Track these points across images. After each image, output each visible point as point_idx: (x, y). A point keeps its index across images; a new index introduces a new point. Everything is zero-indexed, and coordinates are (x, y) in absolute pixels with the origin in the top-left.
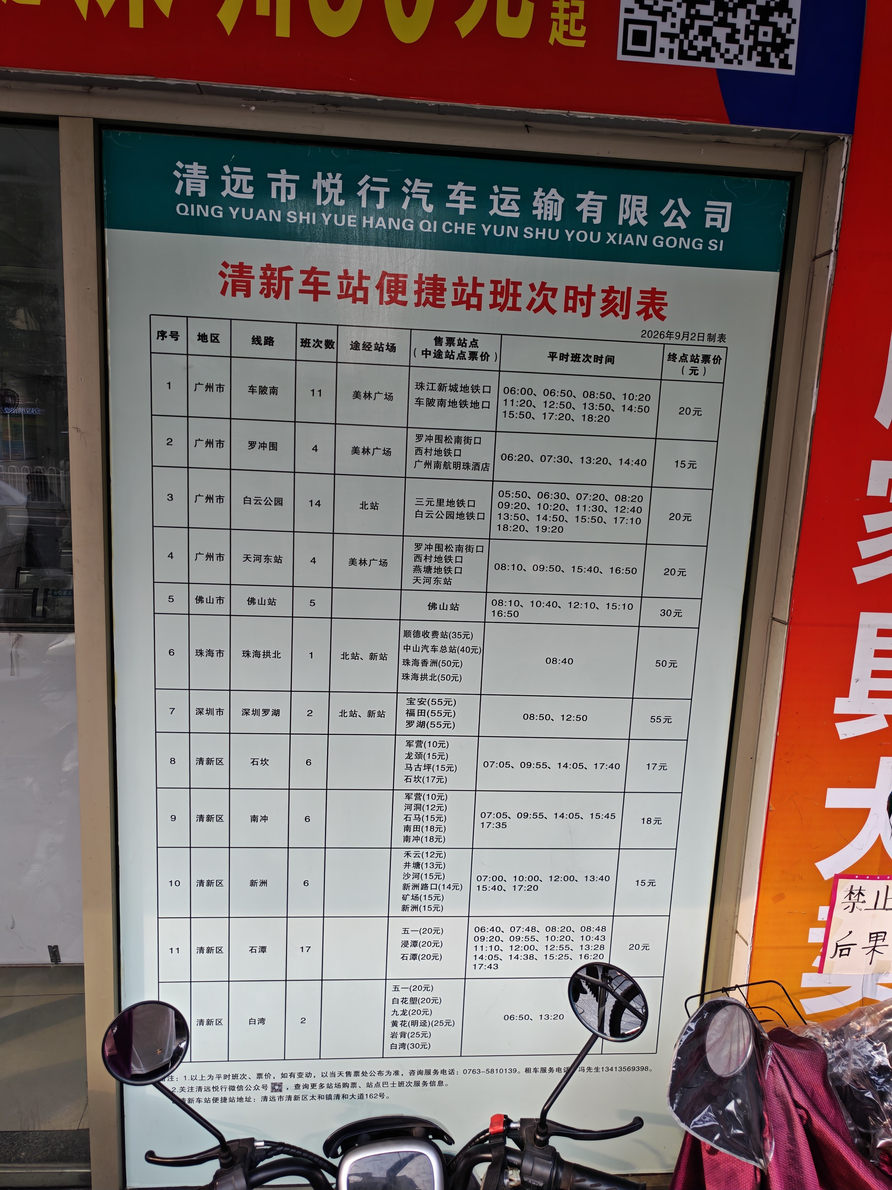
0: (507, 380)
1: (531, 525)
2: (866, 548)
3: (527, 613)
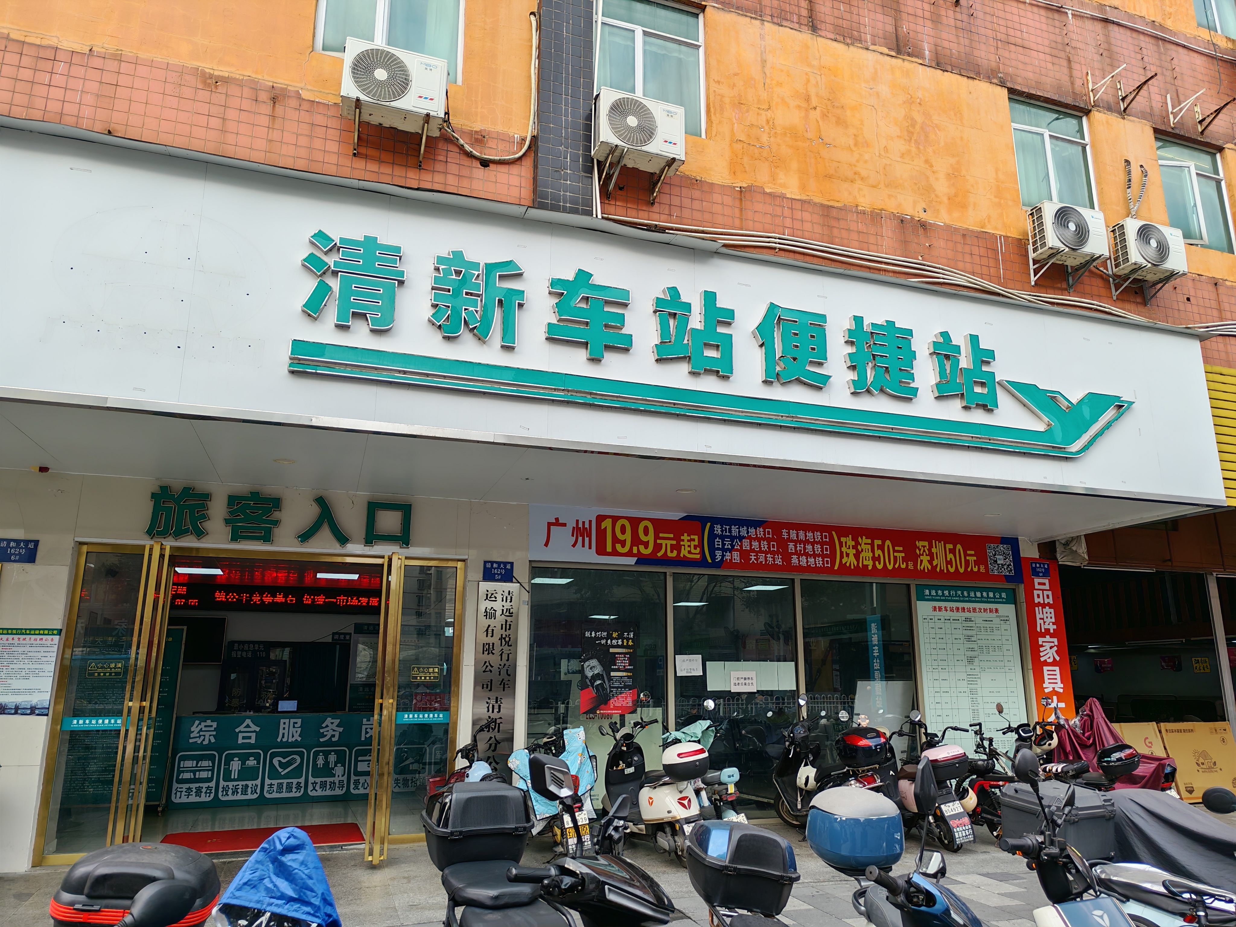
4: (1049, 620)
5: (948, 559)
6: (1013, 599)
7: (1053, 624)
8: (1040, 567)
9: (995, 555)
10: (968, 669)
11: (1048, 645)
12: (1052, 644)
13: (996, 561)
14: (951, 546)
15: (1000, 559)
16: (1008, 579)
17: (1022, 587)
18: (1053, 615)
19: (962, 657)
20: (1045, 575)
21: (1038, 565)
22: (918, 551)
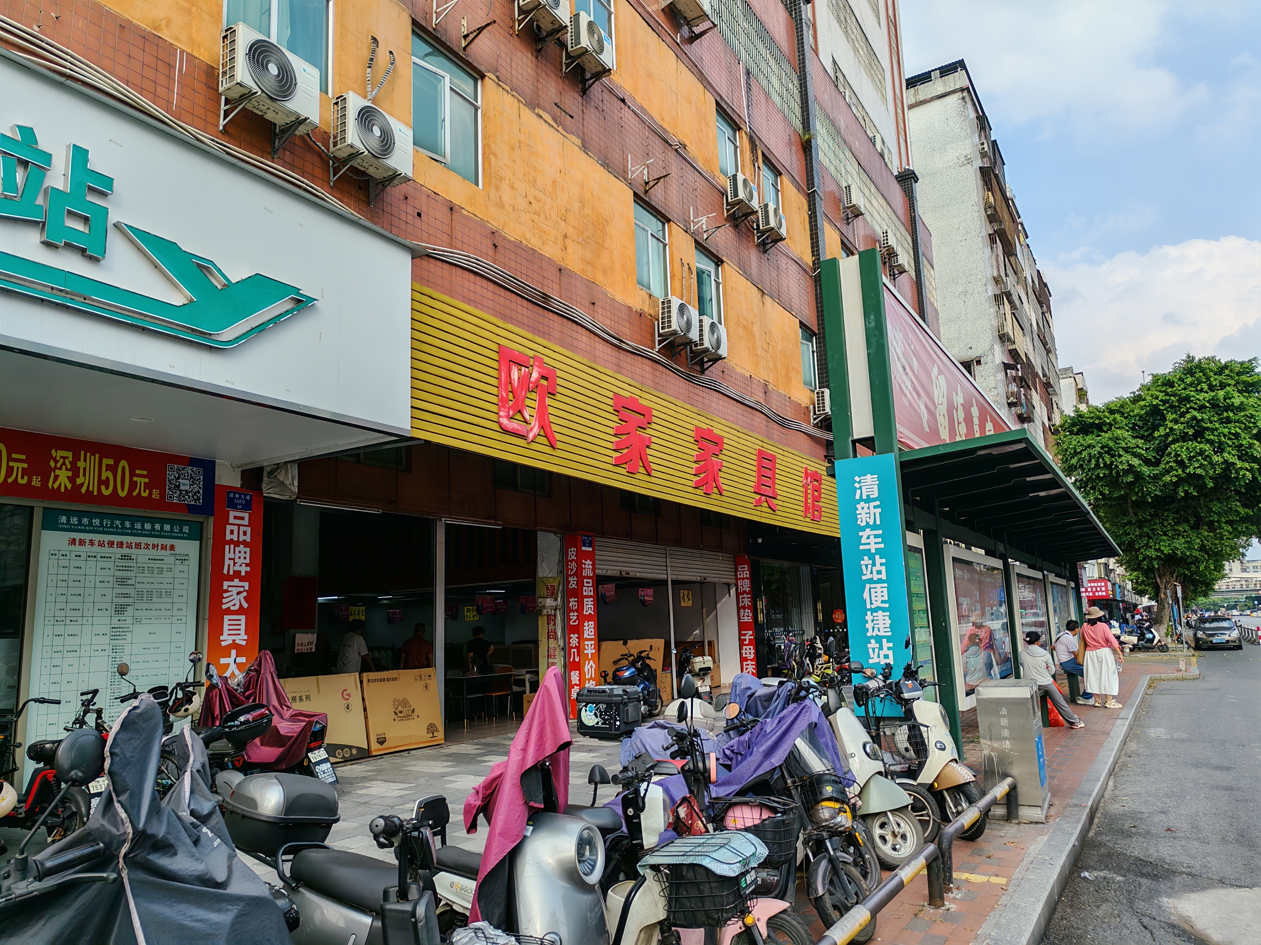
0: (139, 565)
1: (145, 599)
2: (224, 601)
3: (144, 621)
4: (242, 561)
5: (104, 478)
6: (197, 534)
7: (247, 565)
8: (240, 498)
9: (179, 478)
10: (115, 621)
11: (235, 590)
12: (242, 589)
13: (179, 487)
14: (111, 462)
15: (184, 485)
16: (192, 509)
17: (211, 520)
18: (248, 556)
19: (109, 606)
20: (245, 508)
21: (237, 496)
22: (52, 464)
